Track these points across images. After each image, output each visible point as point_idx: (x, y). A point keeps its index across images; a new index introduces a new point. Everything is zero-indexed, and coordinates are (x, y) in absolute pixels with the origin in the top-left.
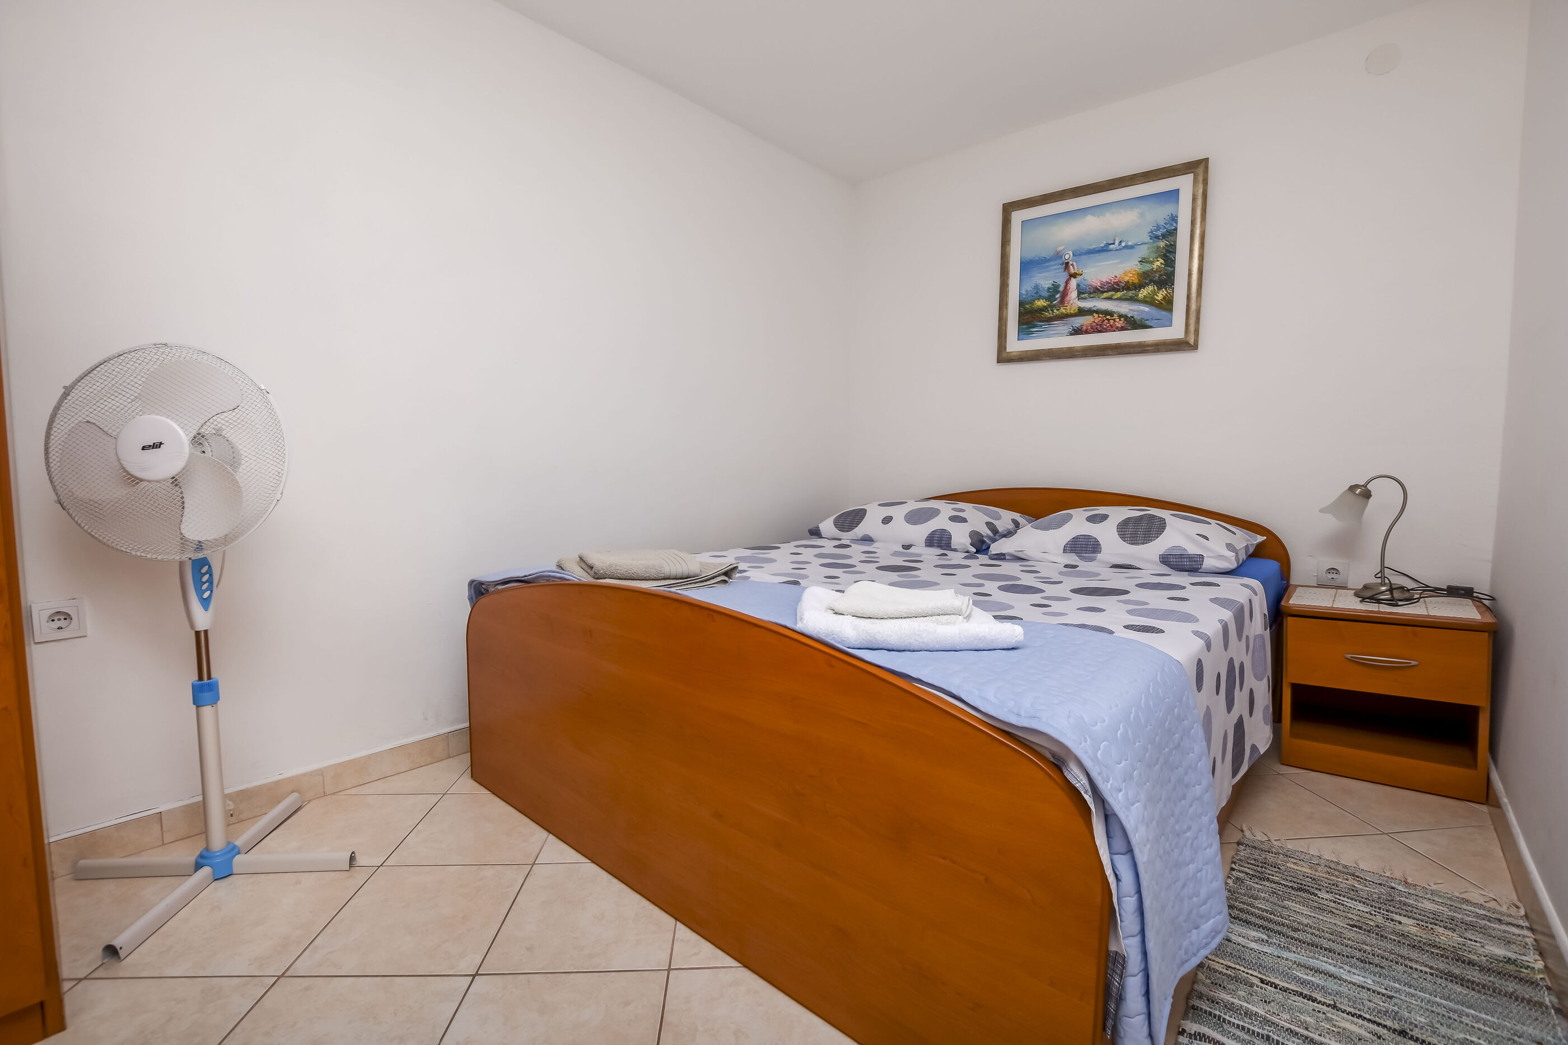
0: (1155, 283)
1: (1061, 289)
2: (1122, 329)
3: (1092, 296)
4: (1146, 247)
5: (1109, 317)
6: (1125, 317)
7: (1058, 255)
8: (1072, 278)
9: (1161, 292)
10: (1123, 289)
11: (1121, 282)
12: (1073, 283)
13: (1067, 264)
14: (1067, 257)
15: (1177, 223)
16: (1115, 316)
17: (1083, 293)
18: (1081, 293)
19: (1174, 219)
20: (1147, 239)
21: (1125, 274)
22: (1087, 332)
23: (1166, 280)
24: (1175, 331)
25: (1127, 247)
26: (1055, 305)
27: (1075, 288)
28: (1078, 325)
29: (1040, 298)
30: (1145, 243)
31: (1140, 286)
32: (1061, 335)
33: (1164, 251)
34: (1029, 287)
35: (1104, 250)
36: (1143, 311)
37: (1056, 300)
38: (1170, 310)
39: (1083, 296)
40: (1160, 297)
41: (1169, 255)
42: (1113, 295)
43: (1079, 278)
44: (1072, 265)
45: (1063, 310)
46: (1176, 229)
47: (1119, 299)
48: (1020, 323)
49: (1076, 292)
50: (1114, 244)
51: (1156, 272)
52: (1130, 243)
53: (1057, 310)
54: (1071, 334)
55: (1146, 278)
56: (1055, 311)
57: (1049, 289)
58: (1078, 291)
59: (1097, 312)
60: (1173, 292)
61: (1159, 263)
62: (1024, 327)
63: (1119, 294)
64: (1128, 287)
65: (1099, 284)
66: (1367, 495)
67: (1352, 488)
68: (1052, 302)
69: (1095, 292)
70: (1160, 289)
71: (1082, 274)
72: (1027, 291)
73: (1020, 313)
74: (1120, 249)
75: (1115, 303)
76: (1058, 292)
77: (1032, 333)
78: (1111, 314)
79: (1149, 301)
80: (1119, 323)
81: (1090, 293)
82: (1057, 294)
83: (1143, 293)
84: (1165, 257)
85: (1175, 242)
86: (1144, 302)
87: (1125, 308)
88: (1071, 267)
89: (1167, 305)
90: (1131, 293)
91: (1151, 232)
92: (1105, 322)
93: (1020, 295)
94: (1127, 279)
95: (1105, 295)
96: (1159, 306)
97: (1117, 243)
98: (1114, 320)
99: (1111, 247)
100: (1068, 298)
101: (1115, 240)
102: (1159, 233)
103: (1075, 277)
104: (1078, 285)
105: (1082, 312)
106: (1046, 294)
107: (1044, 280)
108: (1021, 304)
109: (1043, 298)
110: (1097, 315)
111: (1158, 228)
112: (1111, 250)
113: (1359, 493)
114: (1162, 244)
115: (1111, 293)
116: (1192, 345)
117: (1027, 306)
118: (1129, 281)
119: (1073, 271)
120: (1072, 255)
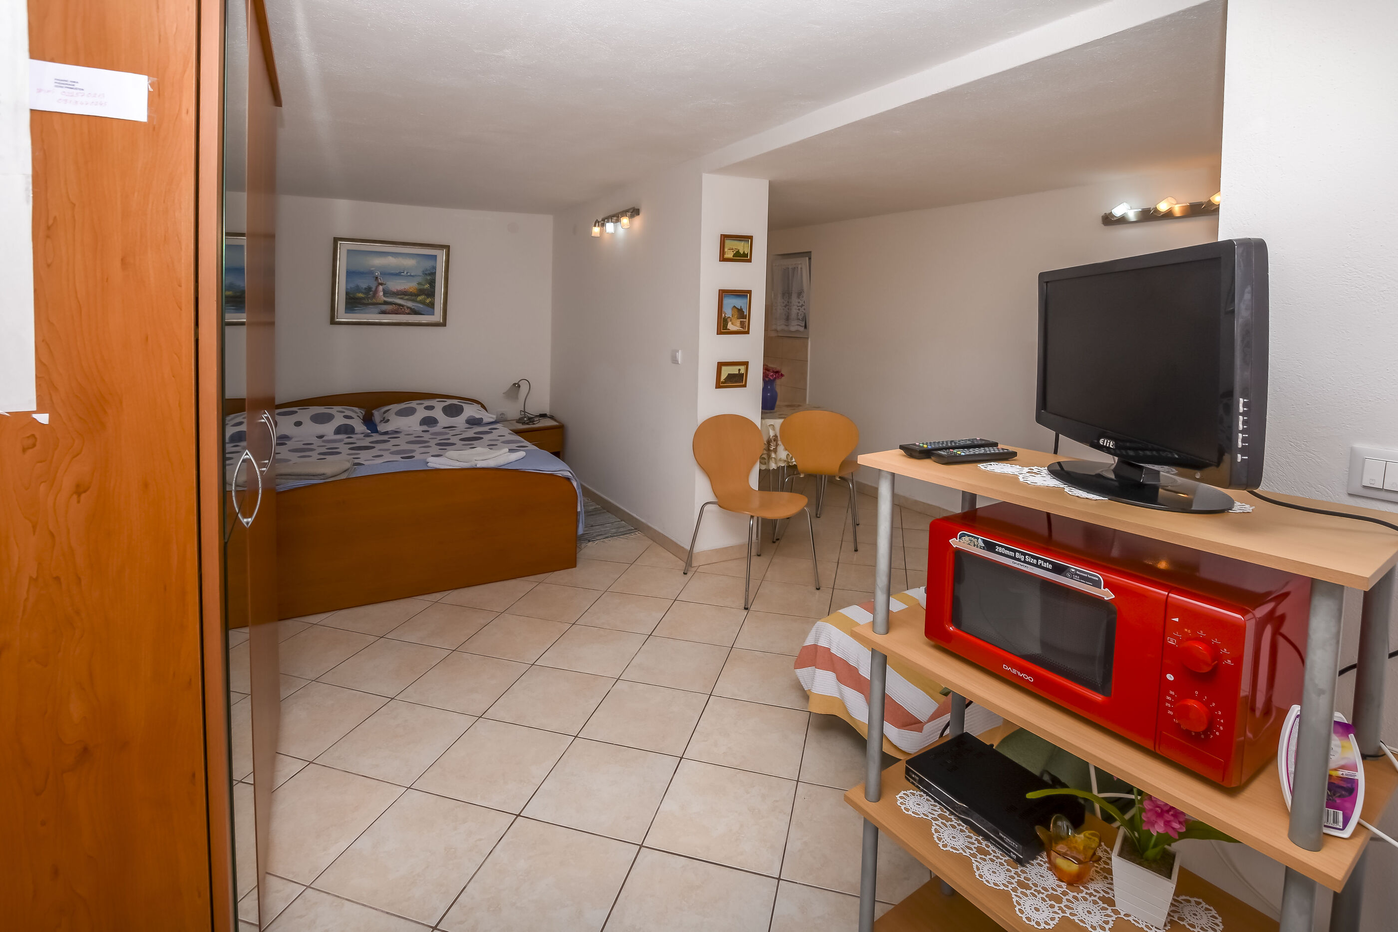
0: (426, 295)
1: (374, 289)
2: (409, 314)
3: (392, 296)
4: (420, 277)
5: (401, 308)
6: (410, 309)
7: (371, 273)
8: (380, 286)
9: (428, 299)
10: (409, 295)
11: (408, 291)
12: (381, 288)
13: (377, 278)
14: (377, 274)
15: (436, 270)
16: (405, 307)
18: (386, 293)
19: (435, 268)
20: (421, 274)
21: (410, 288)
22: (389, 313)
23: (431, 294)
24: (437, 317)
25: (411, 276)
26: (369, 297)
27: (382, 290)
28: (384, 309)
29: (360, 292)
31: (418, 295)
32: (374, 313)
33: (429, 281)
34: (352, 285)
35: (398, 274)
36: (420, 307)
37: (370, 294)
38: (433, 308)
39: (387, 295)
40: (428, 301)
41: (432, 283)
43: (384, 286)
44: (380, 279)
45: (374, 301)
46: (435, 273)
47: (407, 299)
48: (347, 303)
49: (382, 293)
50: (403, 273)
51: (426, 290)
52: (412, 274)
53: (371, 300)
54: (380, 313)
55: (421, 292)
57: (365, 288)
59: (395, 304)
60: (435, 299)
61: (427, 286)
62: (349, 306)
63: (407, 297)
64: (411, 294)
65: (396, 291)
66: (519, 386)
67: (515, 384)
69: (393, 294)
70: (428, 297)
71: (385, 284)
72: (351, 288)
73: (347, 299)
74: (407, 276)
75: (405, 301)
76: (371, 291)
77: (355, 310)
78: (403, 306)
79: (423, 303)
80: (407, 311)
81: (391, 294)
83: (420, 298)
84: (430, 284)
85: (435, 278)
86: (420, 302)
87: (410, 304)
88: (379, 280)
89: (432, 305)
90: (413, 298)
91: (423, 272)
92: (399, 310)
93: (347, 289)
94: (411, 290)
95: (399, 296)
96: (427, 305)
97: (405, 272)
98: (405, 309)
100: (377, 295)
102: (427, 272)
103: (382, 285)
104: (384, 290)
105: (386, 303)
106: (364, 291)
107: (363, 284)
108: (347, 294)
109: (362, 293)
110: (394, 306)
111: (427, 270)
112: (402, 276)
113: (517, 386)
114: (429, 278)
115: (402, 296)
116: (444, 324)
117: (351, 296)
118: (411, 292)
119: (380, 281)
120: (379, 273)
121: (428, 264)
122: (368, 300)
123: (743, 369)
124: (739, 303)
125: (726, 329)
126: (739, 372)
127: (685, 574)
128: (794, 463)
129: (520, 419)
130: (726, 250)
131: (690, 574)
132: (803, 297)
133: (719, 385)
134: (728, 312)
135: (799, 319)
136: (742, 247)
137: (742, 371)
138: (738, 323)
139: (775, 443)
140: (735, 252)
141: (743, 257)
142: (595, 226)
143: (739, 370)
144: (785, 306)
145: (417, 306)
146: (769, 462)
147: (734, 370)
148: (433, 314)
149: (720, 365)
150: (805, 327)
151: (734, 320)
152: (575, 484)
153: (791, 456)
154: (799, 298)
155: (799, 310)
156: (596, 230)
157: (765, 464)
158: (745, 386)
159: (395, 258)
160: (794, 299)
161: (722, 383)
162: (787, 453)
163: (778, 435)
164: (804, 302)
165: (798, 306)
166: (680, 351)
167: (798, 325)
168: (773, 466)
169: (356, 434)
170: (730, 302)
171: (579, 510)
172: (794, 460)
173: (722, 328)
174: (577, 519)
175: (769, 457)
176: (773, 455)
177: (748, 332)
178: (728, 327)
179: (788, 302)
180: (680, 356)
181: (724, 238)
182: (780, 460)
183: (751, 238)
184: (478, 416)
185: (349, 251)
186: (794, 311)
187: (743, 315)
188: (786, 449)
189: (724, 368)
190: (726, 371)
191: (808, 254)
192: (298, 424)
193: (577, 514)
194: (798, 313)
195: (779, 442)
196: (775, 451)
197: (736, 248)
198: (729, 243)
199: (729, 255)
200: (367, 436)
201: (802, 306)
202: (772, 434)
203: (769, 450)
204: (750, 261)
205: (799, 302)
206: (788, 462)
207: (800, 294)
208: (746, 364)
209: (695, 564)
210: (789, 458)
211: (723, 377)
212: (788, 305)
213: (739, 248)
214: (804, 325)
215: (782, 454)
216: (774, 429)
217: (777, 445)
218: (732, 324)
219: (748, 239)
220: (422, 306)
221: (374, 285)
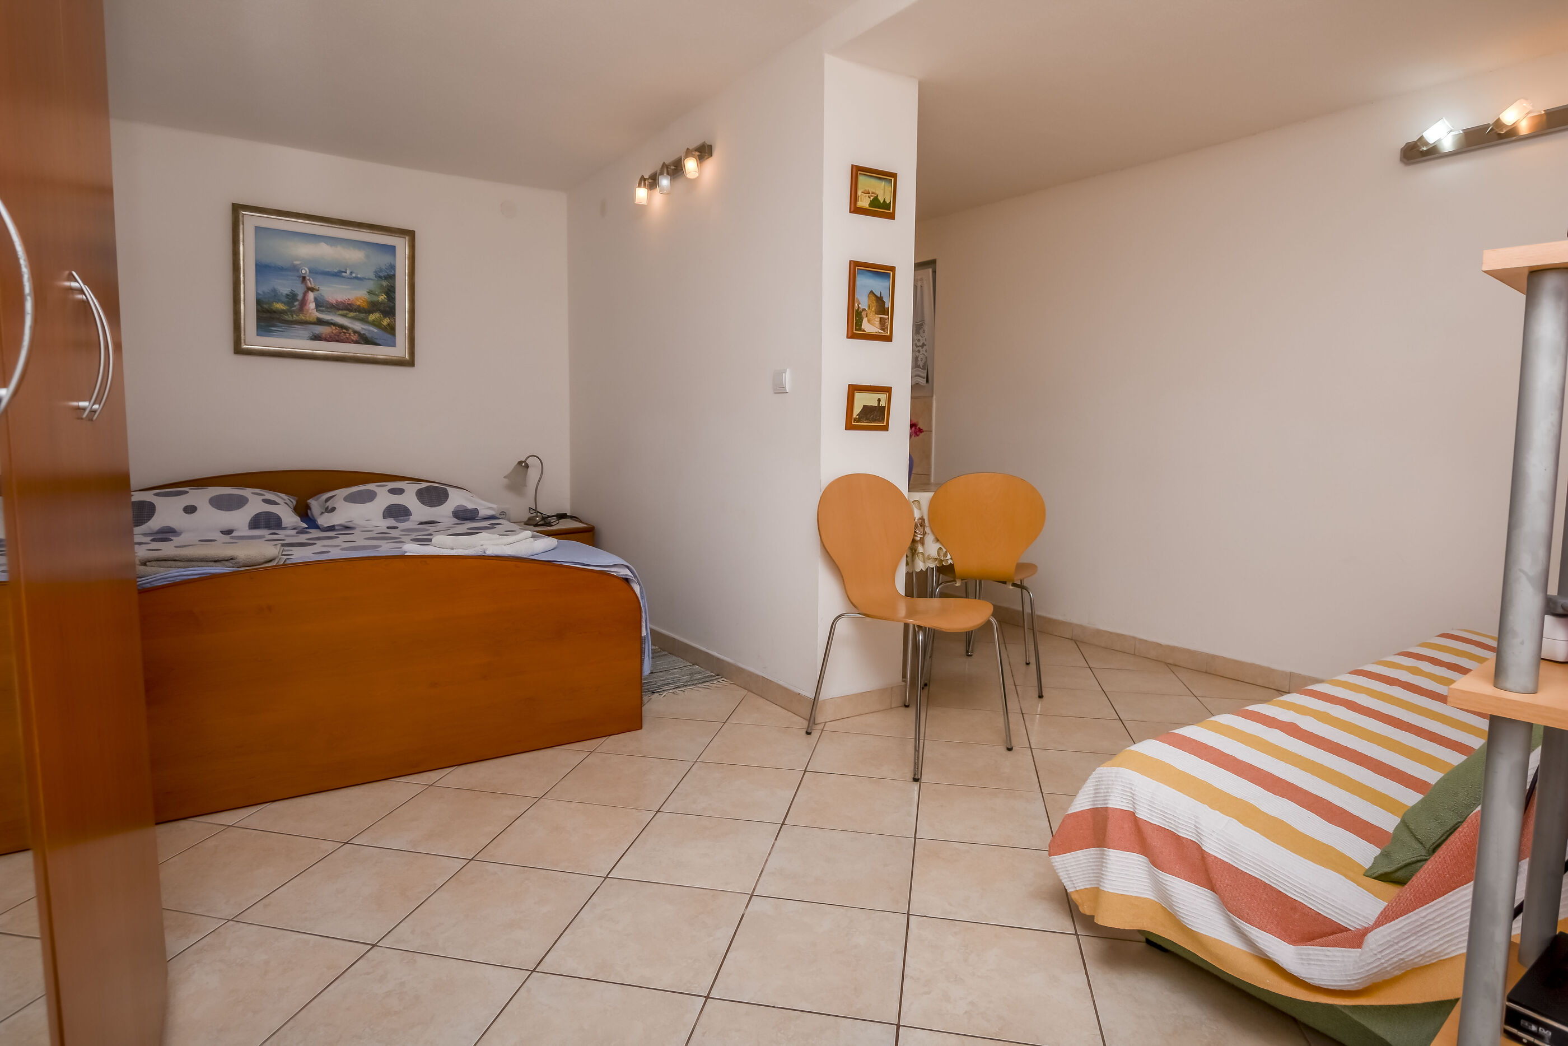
0: (381, 312)
1: (300, 297)
2: (356, 342)
3: (329, 310)
5: (344, 331)
7: (295, 269)
8: (310, 292)
9: (386, 320)
10: (356, 311)
11: (353, 305)
12: (311, 296)
13: (304, 278)
14: (303, 271)
15: (395, 271)
16: (350, 331)
17: (321, 307)
19: (393, 267)
20: (372, 276)
21: (357, 299)
22: (326, 340)
23: (389, 311)
24: (400, 350)
25: (356, 278)
26: (294, 311)
27: (313, 300)
28: (317, 332)
29: (278, 301)
30: (371, 279)
31: (369, 312)
32: (302, 338)
33: (386, 289)
34: (266, 288)
35: (338, 275)
36: (373, 332)
37: (295, 306)
38: (394, 335)
39: (321, 309)
40: (385, 322)
41: (390, 292)
42: (347, 314)
43: (316, 293)
44: (309, 280)
45: (302, 317)
46: (394, 275)
47: (353, 318)
49: (314, 304)
50: (346, 272)
51: (381, 303)
52: (359, 276)
53: (296, 315)
54: (312, 339)
55: (373, 307)
56: (295, 316)
57: (287, 295)
58: (316, 304)
59: (335, 324)
60: (395, 321)
61: (383, 297)
62: (262, 324)
63: (352, 314)
64: (359, 310)
65: (335, 302)
66: (527, 466)
67: (520, 463)
68: (291, 307)
69: (331, 308)
70: (385, 317)
71: (318, 290)
72: (264, 292)
73: (258, 311)
74: (351, 278)
76: (297, 300)
78: (347, 328)
79: (376, 324)
80: (355, 337)
81: (327, 308)
82: (295, 302)
83: (372, 317)
84: (387, 294)
85: (395, 285)
86: (373, 324)
87: (358, 326)
88: (308, 282)
89: (391, 330)
90: (362, 315)
91: (376, 272)
92: (341, 335)
94: (359, 303)
95: (341, 312)
96: (384, 329)
97: (349, 272)
98: (350, 334)
99: (344, 274)
100: (306, 308)
101: (346, 270)
102: (382, 274)
103: (312, 291)
104: (316, 300)
105: (320, 322)
106: (285, 299)
108: (259, 302)
109: (282, 302)
110: (333, 327)
111: (381, 270)
113: (523, 466)
114: (385, 283)
115: (345, 312)
116: (411, 363)
117: (266, 306)
118: (359, 306)
119: (309, 285)
120: (308, 270)
121: (383, 260)
122: (292, 316)
129: (529, 519)
134: (863, 302)
135: (918, 366)
138: (877, 323)
145: (369, 331)
148: (394, 345)
149: (853, 390)
151: (872, 314)
152: (637, 590)
154: (918, 333)
155: (919, 351)
159: (331, 246)
167: (918, 376)
170: (865, 284)
184: (470, 507)
185: (258, 230)
191: (931, 264)
192: (190, 509)
194: (918, 358)
200: (302, 530)
201: (923, 345)
220: (376, 331)
221: (300, 291)
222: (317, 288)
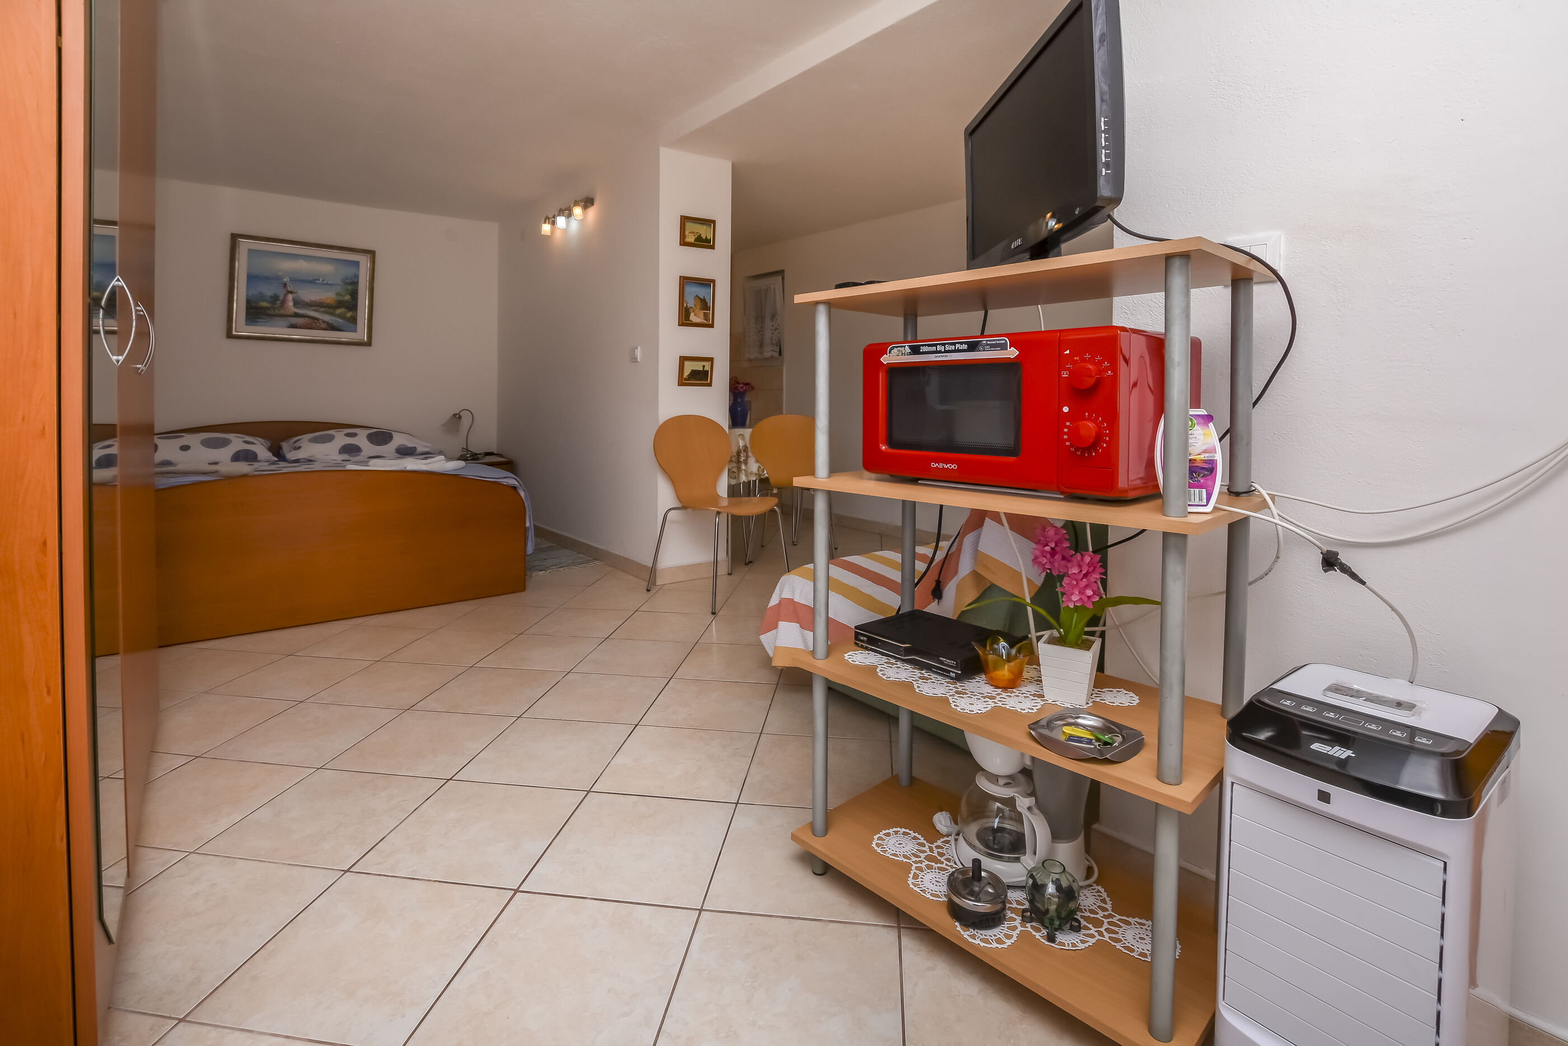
0: (346, 308)
1: (281, 298)
2: (327, 330)
5: (316, 321)
6: (327, 323)
8: (290, 294)
9: (350, 313)
12: (290, 297)
13: (285, 285)
14: (285, 280)
16: (321, 321)
17: (297, 304)
18: (297, 303)
19: (357, 276)
22: (300, 328)
23: (352, 306)
24: (360, 335)
27: (291, 300)
28: (294, 322)
29: (264, 300)
38: (356, 324)
39: (298, 306)
40: (349, 315)
41: (354, 294)
43: (294, 295)
44: (289, 286)
45: (282, 312)
46: (358, 282)
48: (247, 313)
49: (292, 303)
50: (319, 280)
51: (346, 302)
53: (278, 311)
54: (289, 327)
55: (340, 304)
56: (276, 311)
57: (271, 297)
58: (294, 302)
60: (357, 314)
61: (348, 297)
66: (460, 417)
67: (455, 415)
70: (349, 311)
71: (296, 293)
73: (247, 308)
75: (320, 314)
76: (278, 300)
77: (258, 322)
78: (318, 319)
79: (342, 316)
80: (324, 326)
83: (338, 311)
86: (339, 316)
87: (327, 318)
89: (354, 320)
91: (343, 280)
92: (313, 324)
93: (247, 296)
94: (328, 301)
95: (313, 308)
97: (321, 280)
98: (322, 324)
99: (317, 281)
100: (286, 305)
102: (348, 281)
104: (294, 299)
105: (296, 315)
107: (269, 291)
108: (248, 302)
109: (267, 301)
110: (307, 319)
111: (347, 279)
112: (317, 283)
113: (457, 417)
114: (350, 288)
116: (369, 344)
117: (253, 304)
119: (289, 289)
120: (289, 280)
121: (350, 271)
123: (707, 366)
124: (701, 292)
125: (688, 320)
126: (704, 368)
127: (648, 590)
128: (766, 475)
129: (461, 456)
130: (687, 233)
131: (653, 591)
132: (777, 319)
133: (682, 382)
134: (690, 302)
135: (772, 344)
136: (704, 231)
137: (707, 368)
138: (702, 316)
139: (745, 454)
140: (696, 236)
141: (705, 243)
142: (545, 223)
143: (704, 366)
144: (759, 331)
146: (739, 474)
147: (698, 366)
148: (355, 331)
149: (683, 359)
150: (780, 354)
151: (697, 311)
152: (522, 494)
153: (762, 468)
154: (772, 320)
155: (773, 333)
156: (546, 228)
157: (735, 478)
158: (710, 385)
160: (768, 322)
161: (685, 379)
162: (758, 465)
163: (748, 445)
164: (778, 325)
165: (772, 330)
166: (639, 348)
167: (773, 350)
168: (743, 478)
169: (260, 461)
170: (692, 291)
171: (528, 524)
172: (765, 472)
173: (685, 319)
174: (525, 534)
175: (739, 468)
176: (743, 467)
177: (712, 326)
178: (690, 319)
179: (762, 327)
180: (639, 353)
181: (685, 220)
182: (751, 473)
183: (714, 222)
184: (410, 445)
185: (250, 251)
186: (768, 335)
187: (706, 306)
188: (757, 461)
189: (687, 363)
190: (689, 367)
191: (781, 273)
192: (185, 448)
193: (526, 529)
194: (772, 338)
195: (750, 454)
196: (746, 462)
197: (697, 231)
198: (690, 226)
199: (691, 239)
200: (274, 463)
201: (776, 329)
202: (741, 444)
203: (739, 462)
204: (713, 247)
205: (773, 326)
206: (760, 475)
207: (773, 316)
208: (711, 360)
209: (659, 582)
210: (760, 471)
211: (687, 373)
212: (761, 331)
213: (700, 233)
214: (778, 350)
215: (753, 466)
216: (744, 439)
217: (747, 457)
218: (695, 315)
219: (710, 223)
220: (341, 321)
221: (281, 293)
222: (295, 291)
